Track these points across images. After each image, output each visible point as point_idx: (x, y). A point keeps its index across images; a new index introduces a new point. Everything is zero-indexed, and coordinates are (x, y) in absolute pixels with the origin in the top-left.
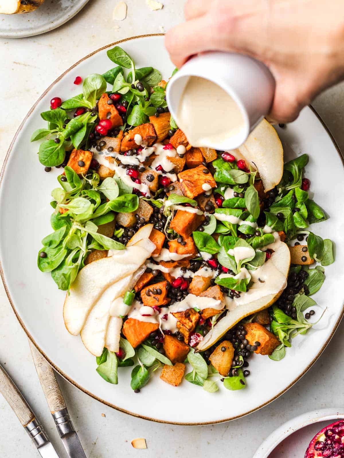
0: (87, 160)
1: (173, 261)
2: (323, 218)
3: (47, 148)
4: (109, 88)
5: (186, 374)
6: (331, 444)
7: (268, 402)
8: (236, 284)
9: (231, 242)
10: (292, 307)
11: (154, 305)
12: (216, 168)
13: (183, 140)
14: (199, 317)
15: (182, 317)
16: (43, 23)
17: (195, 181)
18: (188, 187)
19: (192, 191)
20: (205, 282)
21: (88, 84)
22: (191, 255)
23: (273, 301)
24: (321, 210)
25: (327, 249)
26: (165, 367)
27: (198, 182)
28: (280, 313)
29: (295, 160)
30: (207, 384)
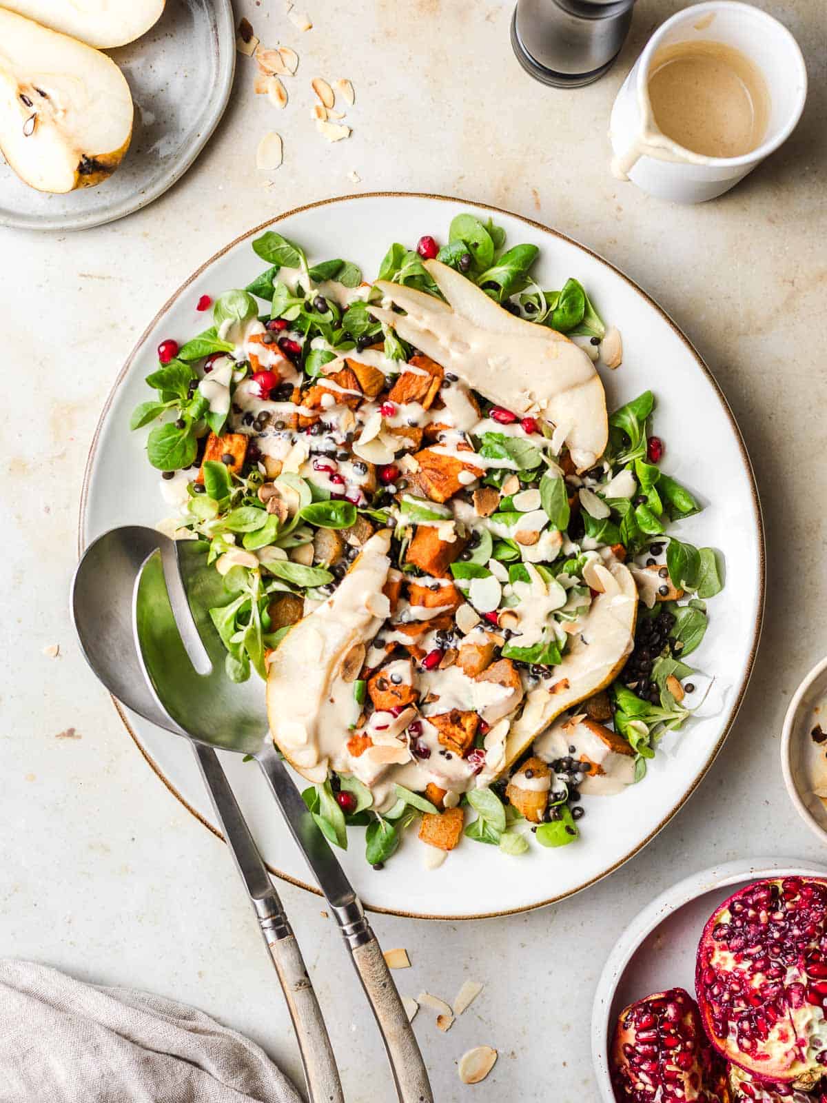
0: (237, 451)
1: (420, 622)
2: (693, 511)
3: (163, 438)
4: (264, 308)
5: (466, 826)
6: (742, 926)
7: (621, 862)
8: (541, 652)
9: (523, 575)
10: (650, 683)
11: (394, 705)
12: (481, 439)
13: (413, 393)
14: (478, 720)
15: (446, 724)
16: (126, 195)
17: (444, 469)
18: (431, 481)
19: (440, 489)
20: (483, 654)
21: (222, 310)
22: (452, 606)
23: (611, 678)
24: (688, 494)
25: (707, 566)
26: (425, 817)
27: (451, 468)
28: (629, 697)
29: (630, 404)
30: (507, 840)
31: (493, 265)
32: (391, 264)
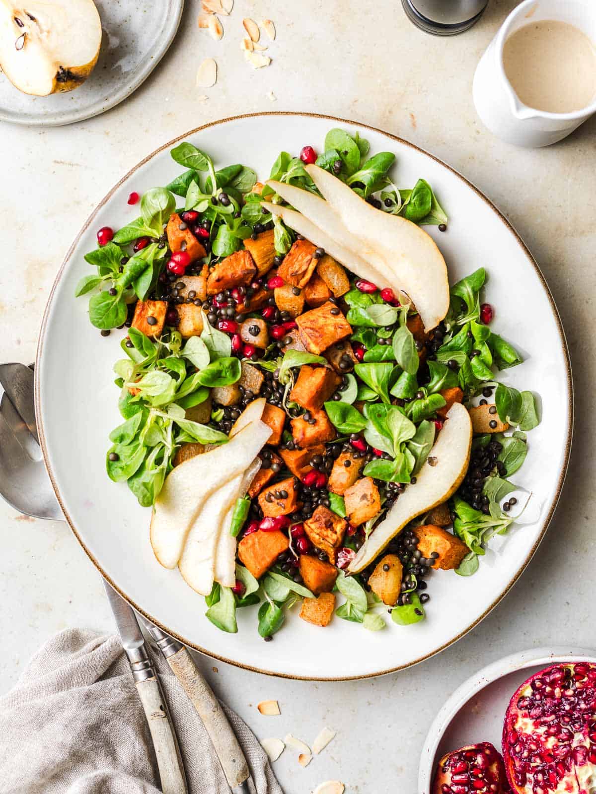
0: (159, 314)
2: (517, 362)
3: (100, 303)
4: (181, 203)
5: (337, 608)
6: (541, 699)
7: (459, 637)
8: (394, 473)
9: (380, 413)
10: (482, 497)
11: (279, 514)
12: (349, 305)
13: (297, 269)
14: (346, 525)
15: (321, 528)
17: (320, 328)
18: (310, 338)
19: (317, 344)
20: (350, 473)
21: (147, 203)
22: (327, 436)
23: (451, 492)
24: (512, 349)
25: (527, 406)
26: (305, 600)
27: (325, 328)
28: (464, 507)
29: (467, 278)
30: (368, 618)
31: (359, 169)
32: (280, 167)
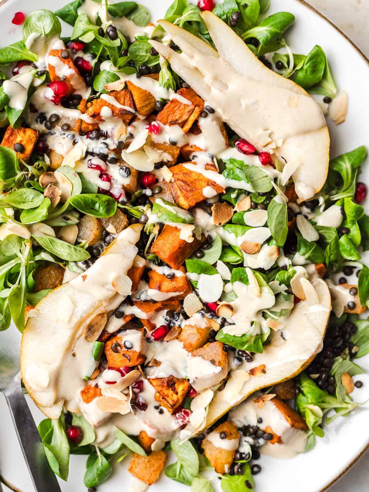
0: (28, 142)
1: (155, 302)
4: (67, 31)
5: (167, 467)
8: (247, 342)
9: (243, 277)
10: (329, 376)
11: (124, 365)
12: (225, 163)
13: (177, 117)
14: (189, 387)
15: (163, 386)
17: (192, 182)
18: (181, 191)
19: (187, 198)
20: (201, 335)
21: (31, 25)
22: (182, 293)
26: (135, 456)
27: (198, 183)
28: (311, 386)
29: (347, 154)
30: (196, 482)
31: (256, 25)
32: (175, 10)
